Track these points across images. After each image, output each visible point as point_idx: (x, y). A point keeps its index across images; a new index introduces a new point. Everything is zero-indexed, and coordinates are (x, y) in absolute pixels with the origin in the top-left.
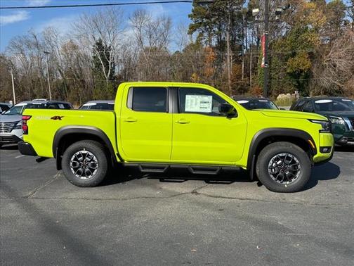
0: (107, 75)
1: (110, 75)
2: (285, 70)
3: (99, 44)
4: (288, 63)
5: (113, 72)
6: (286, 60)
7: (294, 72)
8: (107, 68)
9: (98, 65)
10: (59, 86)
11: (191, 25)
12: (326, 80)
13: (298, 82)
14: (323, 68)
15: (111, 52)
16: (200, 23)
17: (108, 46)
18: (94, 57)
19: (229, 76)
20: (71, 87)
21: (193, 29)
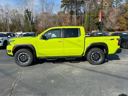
0: (30, 22)
1: (31, 22)
2: (94, 22)
3: (27, 10)
4: (95, 20)
5: (32, 21)
6: (95, 19)
7: (97, 23)
8: (30, 20)
9: (26, 18)
10: (11, 26)
11: (62, 5)
12: (108, 26)
13: (98, 26)
14: (107, 21)
15: (31, 14)
16: (65, 4)
17: (30, 11)
18: (25, 15)
19: (75, 24)
20: (16, 27)
21: (62, 6)
